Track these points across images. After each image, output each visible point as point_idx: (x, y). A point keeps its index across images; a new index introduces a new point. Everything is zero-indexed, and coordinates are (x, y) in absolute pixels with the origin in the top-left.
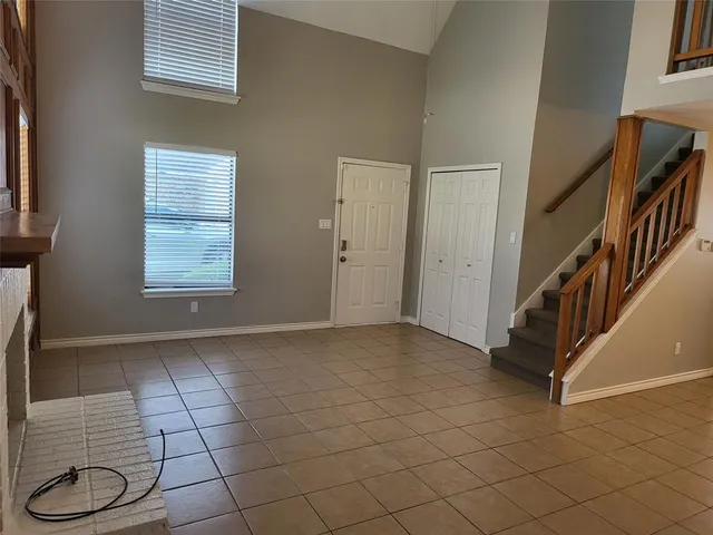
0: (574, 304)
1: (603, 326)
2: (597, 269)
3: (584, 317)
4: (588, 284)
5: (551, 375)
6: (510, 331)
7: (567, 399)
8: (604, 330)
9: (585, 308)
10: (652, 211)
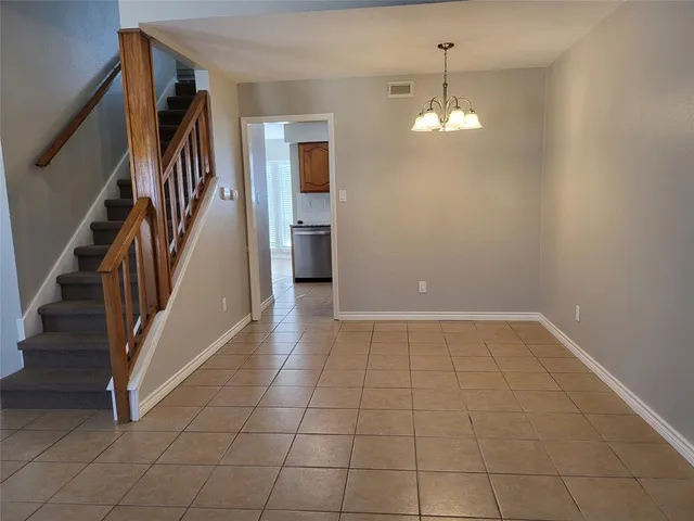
0: (122, 284)
1: (159, 301)
2: (138, 233)
3: (135, 297)
4: (131, 254)
5: (111, 387)
6: (21, 345)
7: (138, 409)
8: (160, 307)
9: (134, 284)
10: (177, 157)
